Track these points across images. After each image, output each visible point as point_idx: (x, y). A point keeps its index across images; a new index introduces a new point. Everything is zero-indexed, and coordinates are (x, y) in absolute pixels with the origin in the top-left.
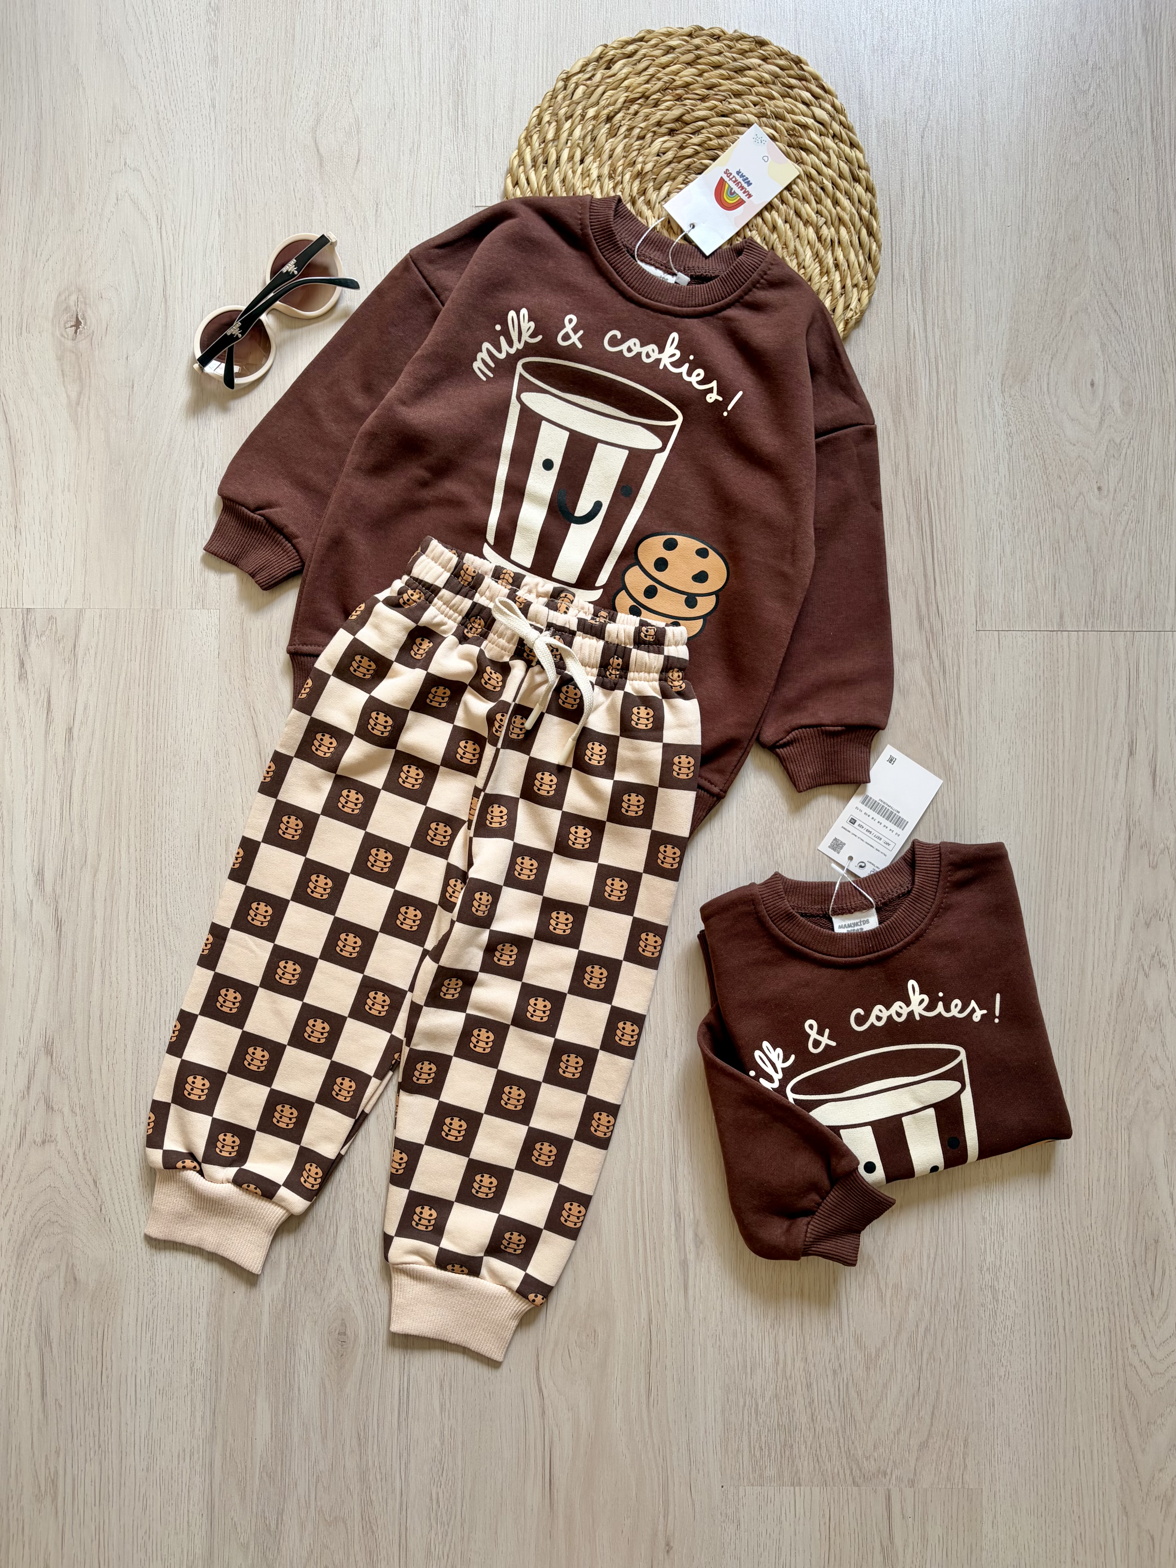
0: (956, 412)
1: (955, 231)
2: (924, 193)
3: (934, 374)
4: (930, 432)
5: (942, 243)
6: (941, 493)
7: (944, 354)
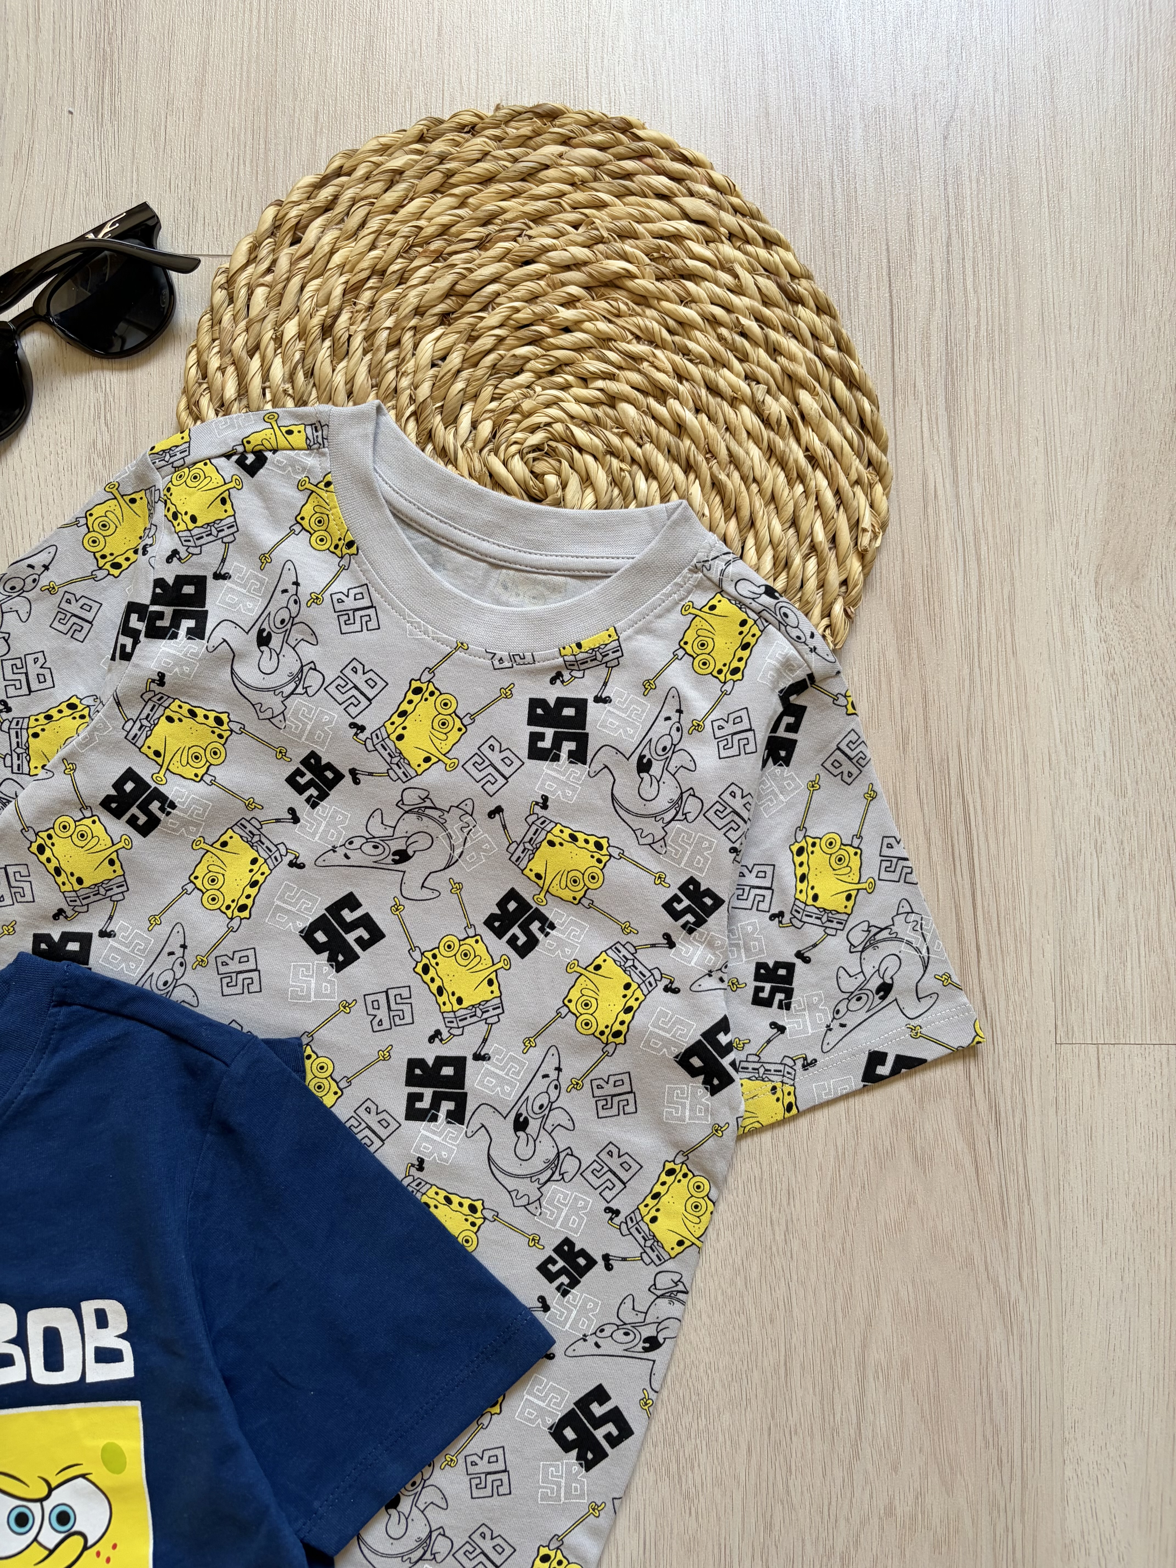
0: (1013, 635)
1: (1006, 305)
2: (949, 237)
3: (973, 564)
4: (966, 671)
5: (983, 328)
6: (989, 785)
7: (990, 529)
